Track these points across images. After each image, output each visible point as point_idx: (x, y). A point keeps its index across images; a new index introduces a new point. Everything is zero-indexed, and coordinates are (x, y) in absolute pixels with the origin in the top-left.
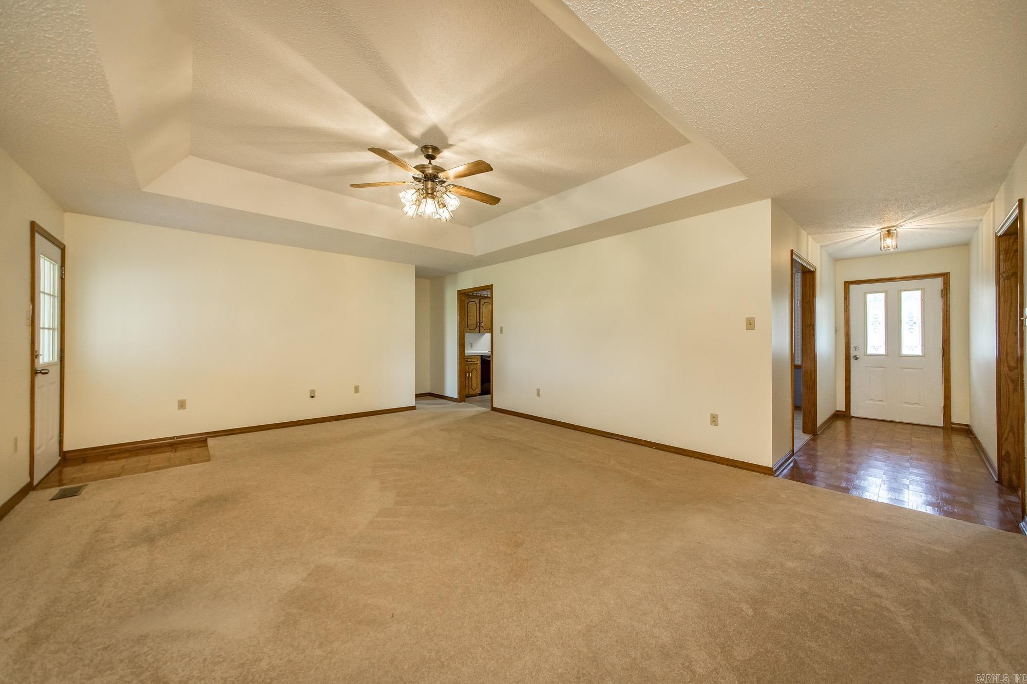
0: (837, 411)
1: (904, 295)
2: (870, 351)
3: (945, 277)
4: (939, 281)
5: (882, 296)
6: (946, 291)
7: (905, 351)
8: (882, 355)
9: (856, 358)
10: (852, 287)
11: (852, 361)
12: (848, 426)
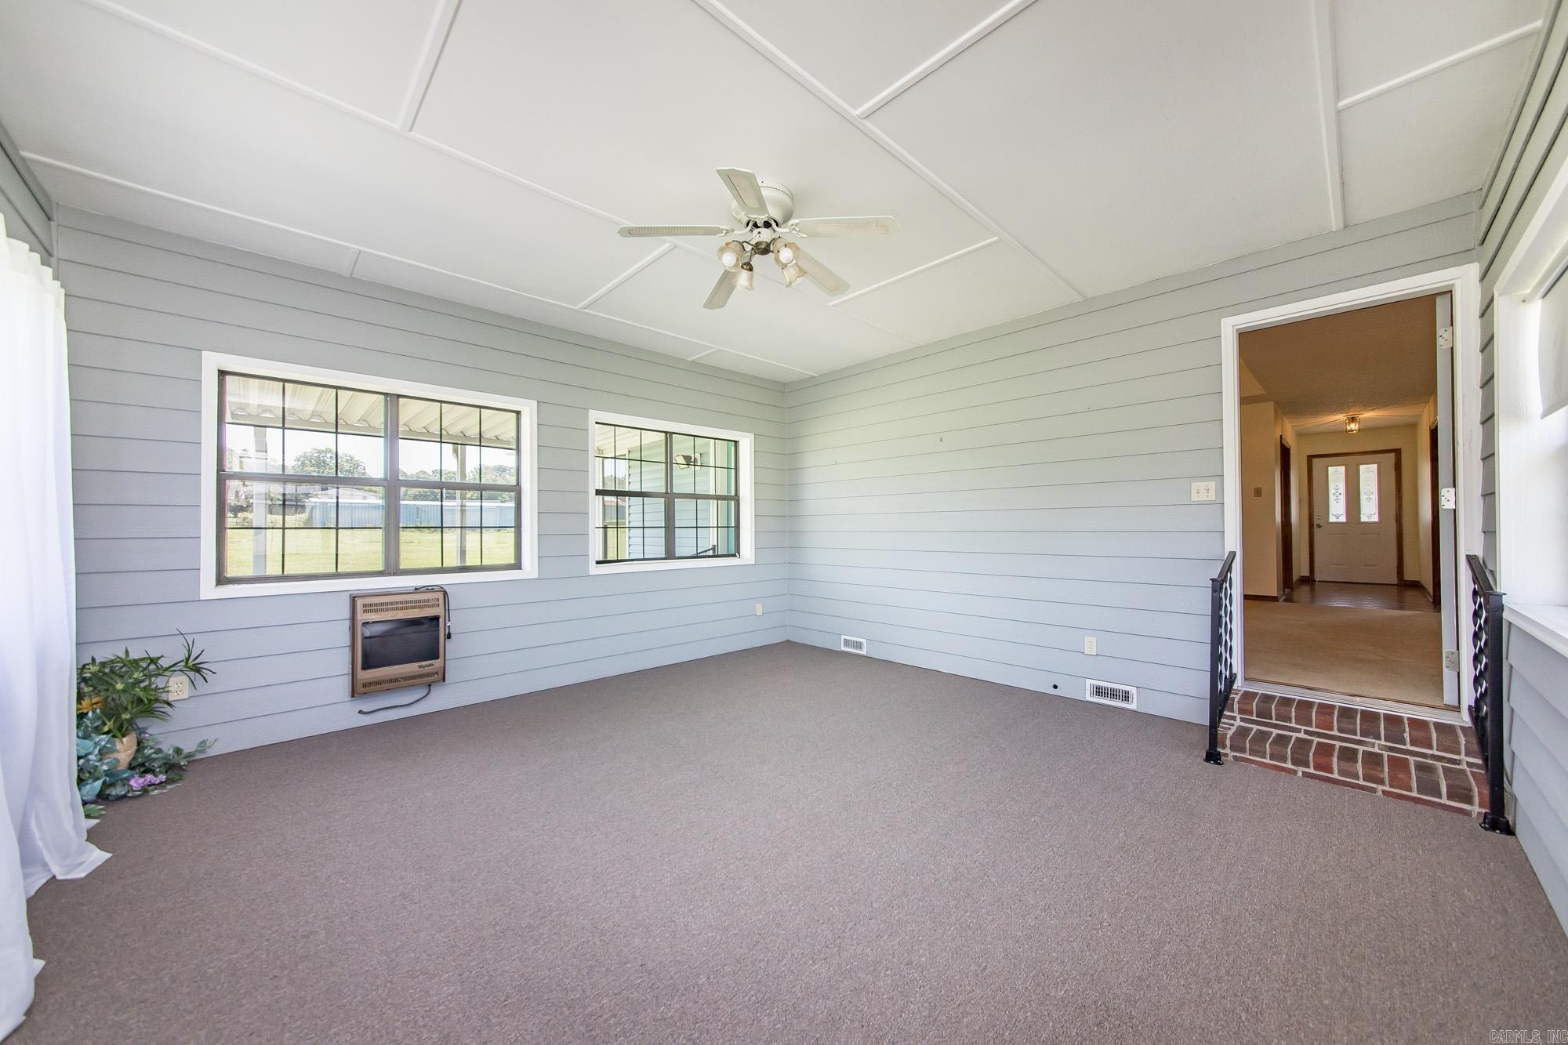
0: (1302, 577)
1: (1362, 468)
2: (1332, 519)
3: (1397, 452)
4: (1392, 455)
5: (1342, 469)
6: (1398, 466)
7: (1364, 519)
8: (1343, 523)
9: (1319, 526)
10: (1315, 460)
11: (1316, 529)
12: (1312, 590)
